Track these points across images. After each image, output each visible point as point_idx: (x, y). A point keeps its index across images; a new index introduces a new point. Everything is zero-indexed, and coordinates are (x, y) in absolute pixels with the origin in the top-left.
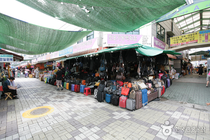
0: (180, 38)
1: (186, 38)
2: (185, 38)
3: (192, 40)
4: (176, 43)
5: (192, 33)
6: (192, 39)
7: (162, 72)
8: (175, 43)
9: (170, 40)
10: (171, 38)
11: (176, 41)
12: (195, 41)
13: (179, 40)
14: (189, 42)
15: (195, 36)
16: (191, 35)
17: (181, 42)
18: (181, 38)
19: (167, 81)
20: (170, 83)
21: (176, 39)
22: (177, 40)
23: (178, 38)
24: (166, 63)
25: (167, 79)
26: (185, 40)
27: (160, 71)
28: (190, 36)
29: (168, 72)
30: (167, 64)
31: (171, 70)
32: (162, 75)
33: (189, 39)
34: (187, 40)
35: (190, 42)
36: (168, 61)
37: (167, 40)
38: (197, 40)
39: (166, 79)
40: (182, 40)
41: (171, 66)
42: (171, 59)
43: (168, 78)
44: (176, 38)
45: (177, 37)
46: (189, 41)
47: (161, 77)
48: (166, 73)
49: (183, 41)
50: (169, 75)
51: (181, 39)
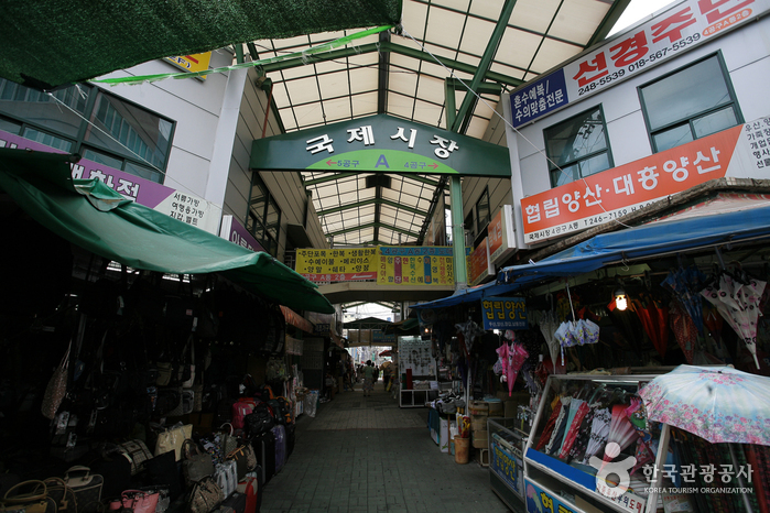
0: (328, 257)
1: (346, 261)
2: (342, 258)
3: (362, 270)
4: (315, 271)
5: (364, 249)
6: (363, 265)
7: (250, 394)
8: (311, 269)
9: (294, 258)
10: (299, 251)
11: (315, 265)
12: (369, 274)
13: (325, 262)
14: (354, 277)
15: (370, 257)
16: (360, 253)
17: (332, 272)
18: (332, 257)
19: (274, 441)
20: (284, 447)
21: (314, 259)
22: (318, 262)
23: (323, 253)
24: (275, 347)
25: (273, 430)
26: (343, 265)
27: (242, 387)
28: (358, 257)
29: (278, 387)
30: (278, 349)
31: (291, 379)
32: (251, 406)
33: (354, 266)
34: (349, 268)
35: (357, 275)
36: (282, 339)
37: (286, 254)
38: (375, 274)
39: (267, 429)
40: (335, 265)
41: (294, 359)
42: (293, 331)
43: (277, 422)
44: (317, 255)
45: (320, 251)
46: (355, 271)
47: (246, 418)
48: (272, 396)
49: (335, 269)
50: (282, 403)
51: (331, 262)
